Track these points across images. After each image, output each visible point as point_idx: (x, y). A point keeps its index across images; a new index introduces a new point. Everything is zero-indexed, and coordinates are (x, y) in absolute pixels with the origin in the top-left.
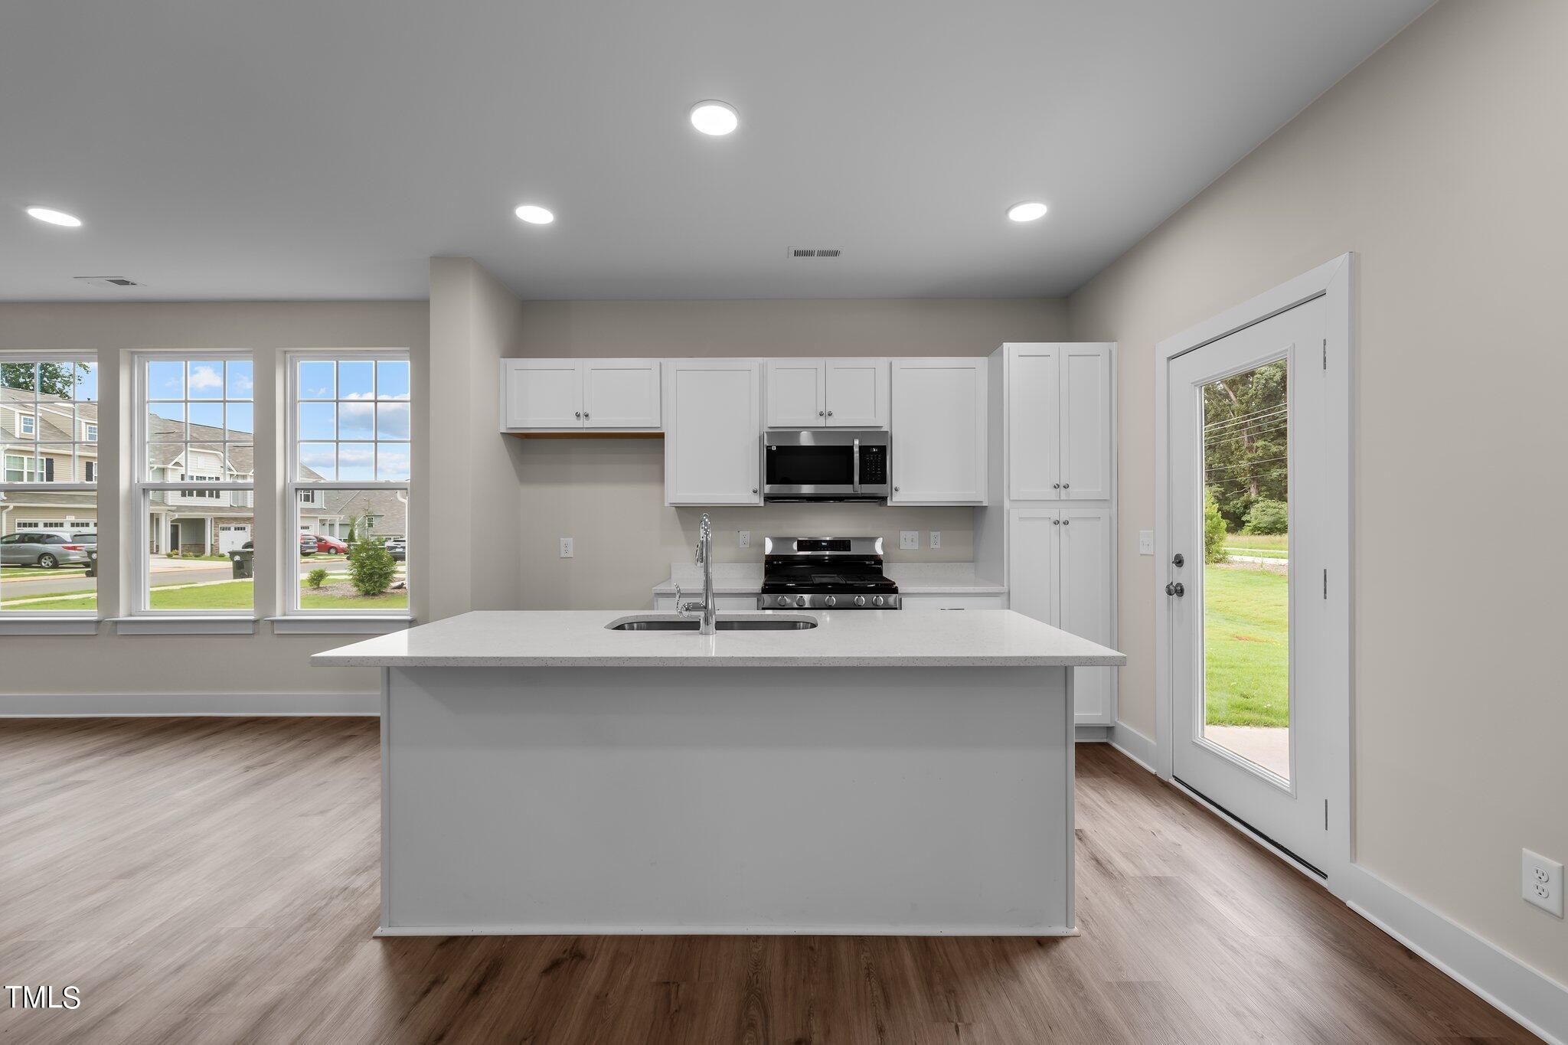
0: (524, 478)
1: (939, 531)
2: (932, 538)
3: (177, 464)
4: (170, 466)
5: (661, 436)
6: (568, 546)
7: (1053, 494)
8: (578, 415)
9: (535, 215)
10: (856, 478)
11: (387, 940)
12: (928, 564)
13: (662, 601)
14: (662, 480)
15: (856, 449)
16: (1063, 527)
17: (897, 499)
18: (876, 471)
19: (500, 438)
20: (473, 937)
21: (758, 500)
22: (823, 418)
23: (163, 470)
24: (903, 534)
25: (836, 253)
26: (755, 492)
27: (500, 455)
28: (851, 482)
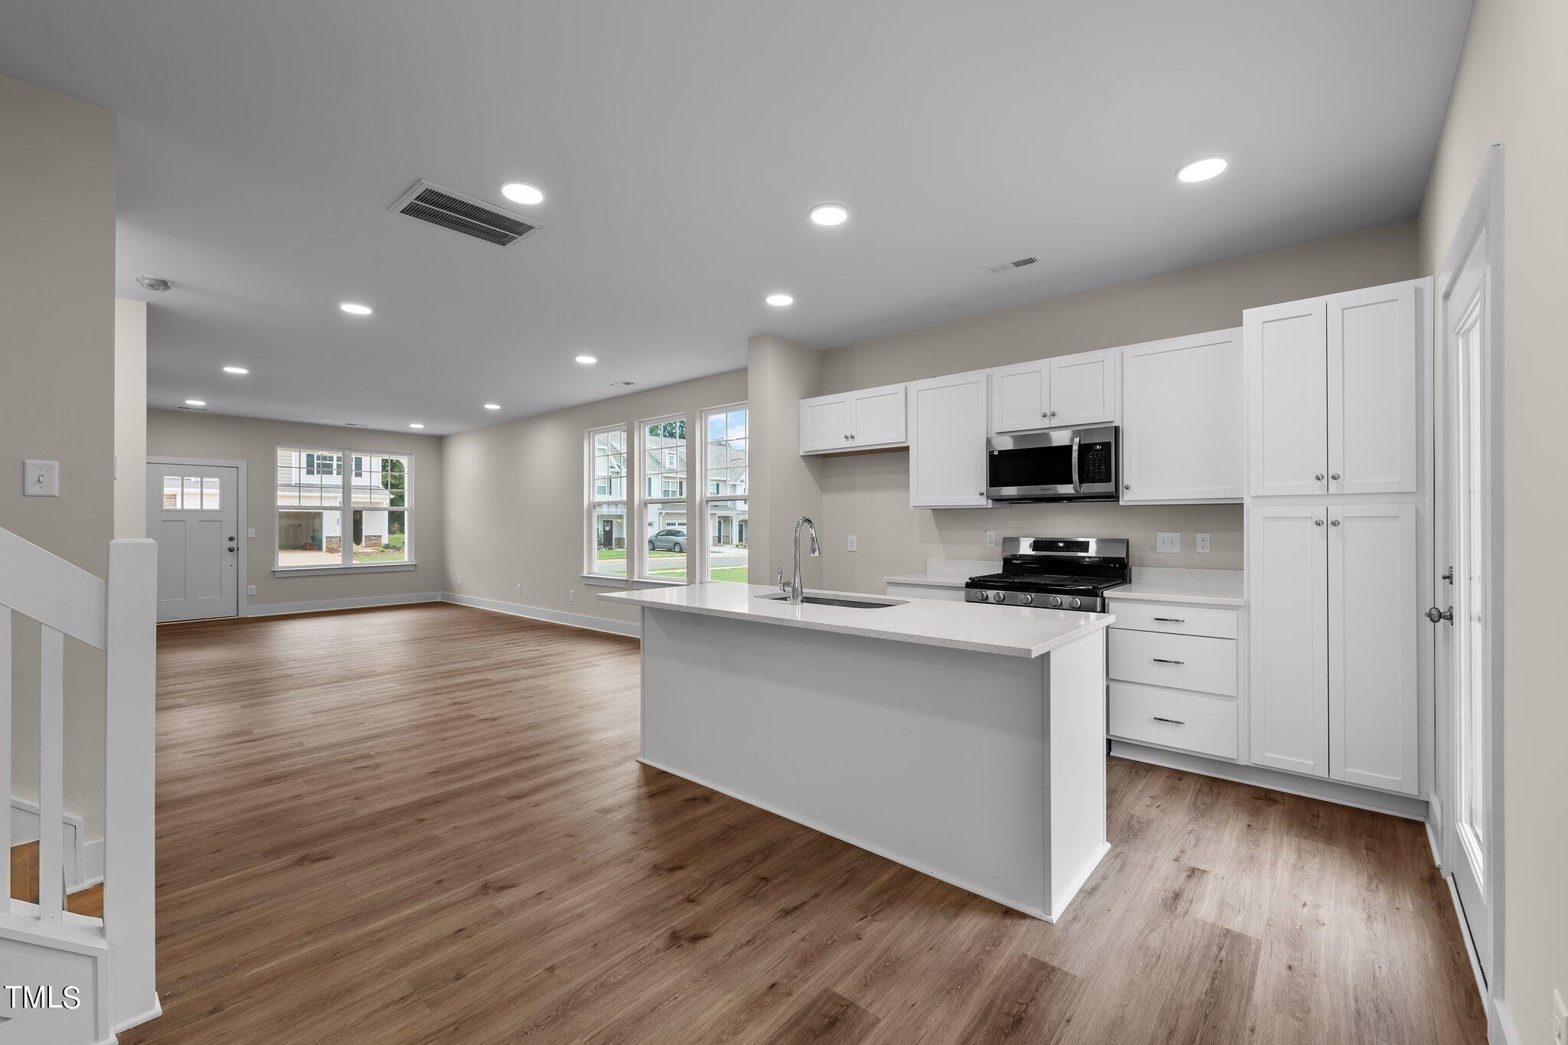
0: (823, 488)
1: (1208, 532)
2: (1199, 542)
3: (742, 481)
4: (738, 483)
5: (907, 449)
6: (853, 542)
7: (1318, 488)
8: (846, 437)
9: (780, 300)
10: (1075, 477)
11: (644, 766)
12: (1191, 570)
13: (891, 589)
14: (907, 486)
15: (1075, 448)
16: (1332, 530)
17: (1127, 498)
18: (1099, 468)
19: (802, 461)
20: (673, 775)
21: (983, 502)
22: (1046, 420)
23: (735, 485)
24: (1161, 536)
25: (1031, 261)
26: (982, 494)
27: (805, 472)
28: (1070, 481)
